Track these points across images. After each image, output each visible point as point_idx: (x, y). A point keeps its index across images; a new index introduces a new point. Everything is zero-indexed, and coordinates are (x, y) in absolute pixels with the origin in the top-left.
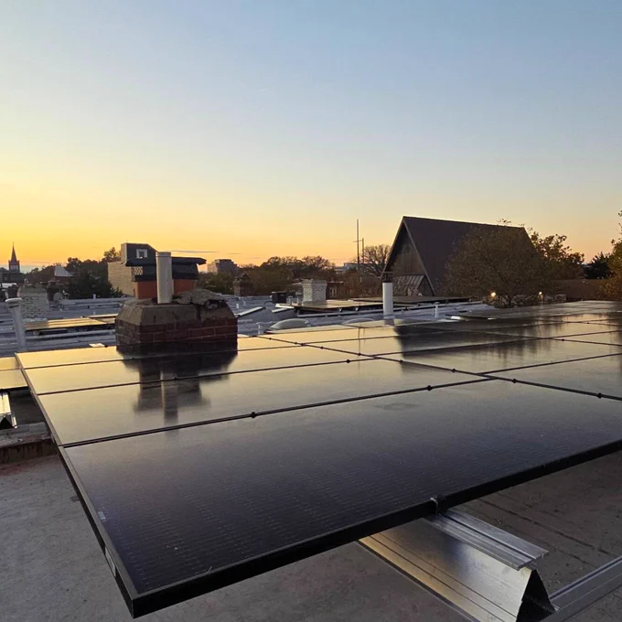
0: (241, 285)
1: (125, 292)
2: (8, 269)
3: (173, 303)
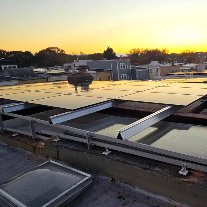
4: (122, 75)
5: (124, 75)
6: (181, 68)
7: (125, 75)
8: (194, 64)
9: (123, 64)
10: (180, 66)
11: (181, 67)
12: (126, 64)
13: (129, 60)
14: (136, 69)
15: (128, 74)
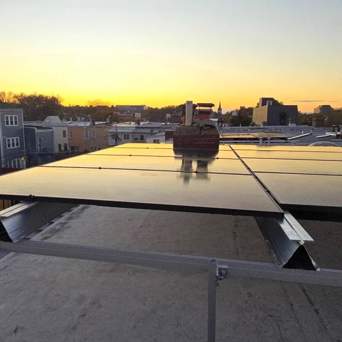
0: (316, 121)
1: (257, 123)
2: (217, 112)
3: (192, 126)
4: (7, 139)
5: (11, 139)
6: (110, 130)
7: (13, 140)
8: (127, 124)
9: (9, 116)
10: (104, 125)
11: (110, 128)
12: (16, 117)
13: (21, 110)
14: (35, 128)
15: (18, 138)
